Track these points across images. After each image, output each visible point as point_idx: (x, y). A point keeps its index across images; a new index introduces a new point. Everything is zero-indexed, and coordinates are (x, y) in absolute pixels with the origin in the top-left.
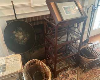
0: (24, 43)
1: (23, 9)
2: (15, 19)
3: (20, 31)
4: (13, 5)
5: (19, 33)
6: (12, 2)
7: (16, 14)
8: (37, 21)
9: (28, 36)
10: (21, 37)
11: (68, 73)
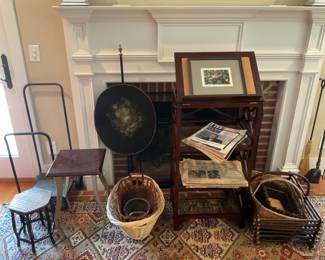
0: (130, 133)
1: (142, 64)
2: (120, 81)
3: (126, 106)
4: (121, 55)
5: (124, 110)
6: (120, 50)
7: (124, 72)
8: (155, 93)
9: (140, 119)
10: (126, 119)
11: (212, 233)
